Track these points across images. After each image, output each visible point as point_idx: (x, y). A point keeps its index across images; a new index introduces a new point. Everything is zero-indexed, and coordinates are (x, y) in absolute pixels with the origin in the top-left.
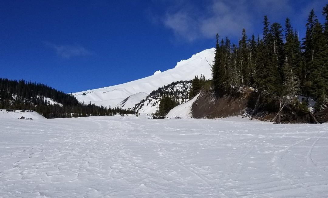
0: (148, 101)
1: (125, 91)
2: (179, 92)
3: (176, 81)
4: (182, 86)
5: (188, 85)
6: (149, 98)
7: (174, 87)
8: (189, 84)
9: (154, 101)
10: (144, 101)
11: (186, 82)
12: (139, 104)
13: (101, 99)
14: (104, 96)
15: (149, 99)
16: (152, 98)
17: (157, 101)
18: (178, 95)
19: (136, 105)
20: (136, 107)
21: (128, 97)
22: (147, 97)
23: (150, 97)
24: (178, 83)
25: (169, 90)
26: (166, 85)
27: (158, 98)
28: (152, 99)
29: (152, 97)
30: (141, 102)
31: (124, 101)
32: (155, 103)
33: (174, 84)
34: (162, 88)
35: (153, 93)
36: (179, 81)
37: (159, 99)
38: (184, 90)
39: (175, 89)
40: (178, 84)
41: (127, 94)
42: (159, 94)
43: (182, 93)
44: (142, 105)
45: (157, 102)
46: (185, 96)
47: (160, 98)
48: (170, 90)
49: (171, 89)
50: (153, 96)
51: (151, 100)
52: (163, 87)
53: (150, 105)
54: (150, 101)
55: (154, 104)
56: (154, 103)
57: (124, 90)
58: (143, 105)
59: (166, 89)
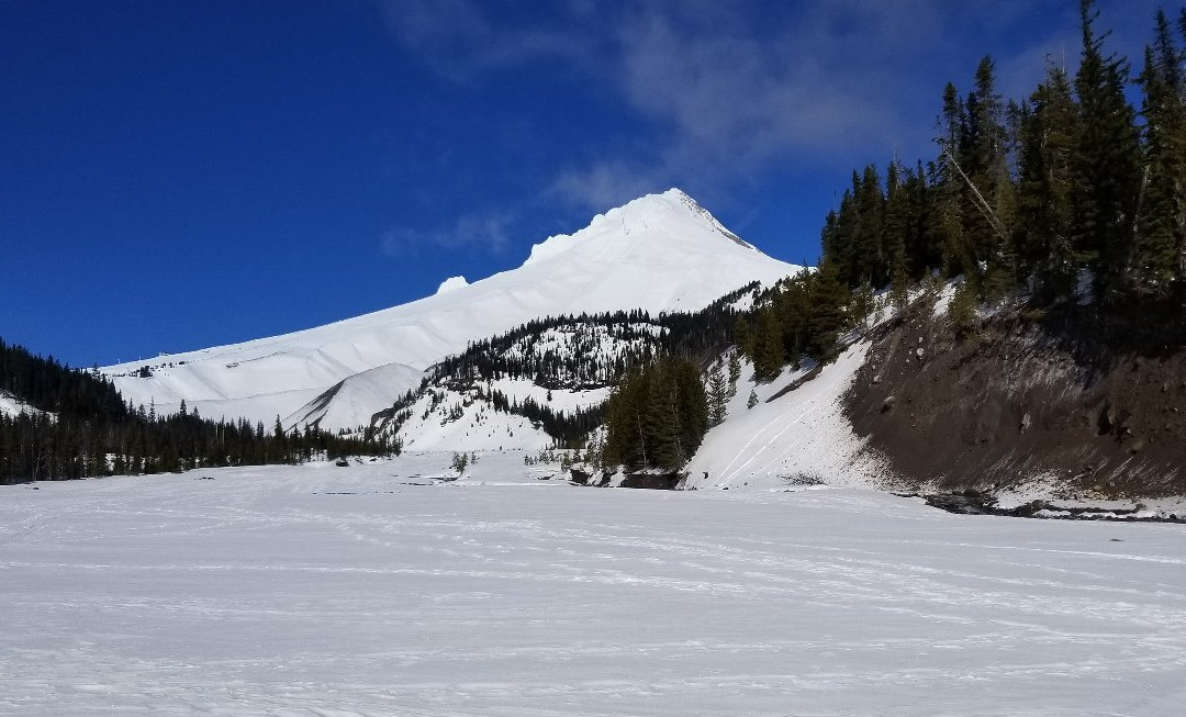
0: (428, 398)
1: (321, 360)
2: (557, 361)
3: (542, 319)
4: (569, 336)
5: (593, 334)
6: (434, 388)
7: (534, 341)
8: (600, 327)
9: (453, 399)
10: (410, 398)
11: (583, 319)
12: (388, 414)
13: (219, 393)
14: (229, 381)
15: (431, 392)
16: (444, 384)
17: (468, 400)
18: (555, 373)
19: (375, 418)
20: (378, 424)
21: (339, 386)
22: (425, 383)
23: (436, 382)
24: (550, 323)
25: (515, 352)
26: (501, 334)
27: (469, 388)
28: (445, 390)
29: (443, 380)
30: (398, 406)
31: (320, 402)
32: (460, 410)
33: (536, 329)
34: (486, 346)
35: (449, 367)
36: (556, 317)
37: (474, 392)
38: (578, 354)
39: (541, 349)
40: (550, 332)
41: (329, 370)
42: (476, 369)
43: (571, 366)
44: (402, 419)
45: (466, 404)
46: (583, 377)
47: (477, 388)
48: (519, 355)
49: (524, 347)
50: (449, 378)
51: (442, 396)
52: (490, 341)
53: (436, 418)
54: (437, 400)
55: (452, 411)
56: (453, 408)
57: (316, 355)
58: (409, 414)
59: (502, 351)
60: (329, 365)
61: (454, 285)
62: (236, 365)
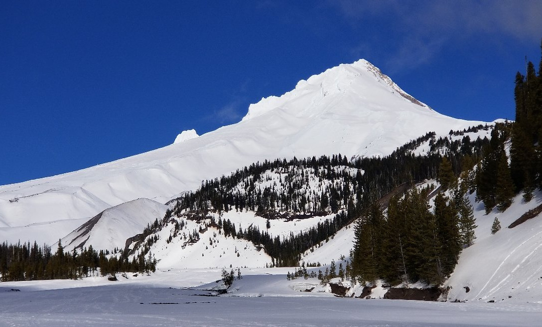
0: (171, 226)
1: (83, 196)
2: (274, 196)
3: (262, 162)
4: (283, 176)
5: (303, 174)
6: (176, 218)
7: (255, 180)
8: (307, 169)
9: (191, 226)
10: (157, 226)
11: (295, 162)
12: (140, 238)
15: (173, 221)
16: (184, 215)
17: (203, 227)
18: (273, 206)
19: (129, 241)
20: (131, 247)
21: (100, 215)
22: (169, 214)
23: (178, 213)
24: (267, 166)
25: (240, 189)
26: (228, 175)
27: (204, 217)
28: (185, 220)
29: (183, 212)
30: (147, 232)
31: (84, 230)
32: (197, 235)
33: (256, 171)
34: (216, 184)
35: (187, 201)
36: (272, 161)
37: (208, 221)
38: (291, 191)
39: (261, 186)
40: (268, 173)
41: (89, 204)
42: (209, 202)
43: (285, 200)
44: (151, 242)
45: (201, 231)
46: (296, 210)
47: (210, 217)
48: (243, 192)
49: (247, 186)
50: (188, 209)
51: (183, 224)
52: (219, 180)
53: (178, 242)
54: (178, 227)
55: (191, 237)
56: (192, 234)
57: (79, 192)
58: (156, 239)
59: (229, 188)
60: (89, 199)
61: (187, 136)
62: (16, 200)
